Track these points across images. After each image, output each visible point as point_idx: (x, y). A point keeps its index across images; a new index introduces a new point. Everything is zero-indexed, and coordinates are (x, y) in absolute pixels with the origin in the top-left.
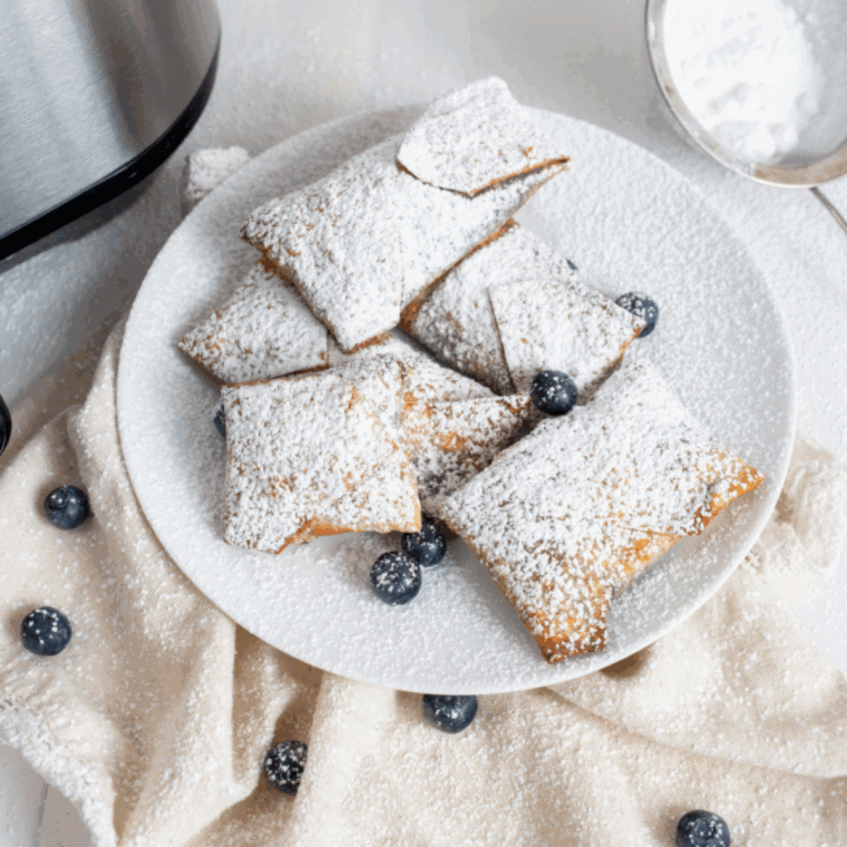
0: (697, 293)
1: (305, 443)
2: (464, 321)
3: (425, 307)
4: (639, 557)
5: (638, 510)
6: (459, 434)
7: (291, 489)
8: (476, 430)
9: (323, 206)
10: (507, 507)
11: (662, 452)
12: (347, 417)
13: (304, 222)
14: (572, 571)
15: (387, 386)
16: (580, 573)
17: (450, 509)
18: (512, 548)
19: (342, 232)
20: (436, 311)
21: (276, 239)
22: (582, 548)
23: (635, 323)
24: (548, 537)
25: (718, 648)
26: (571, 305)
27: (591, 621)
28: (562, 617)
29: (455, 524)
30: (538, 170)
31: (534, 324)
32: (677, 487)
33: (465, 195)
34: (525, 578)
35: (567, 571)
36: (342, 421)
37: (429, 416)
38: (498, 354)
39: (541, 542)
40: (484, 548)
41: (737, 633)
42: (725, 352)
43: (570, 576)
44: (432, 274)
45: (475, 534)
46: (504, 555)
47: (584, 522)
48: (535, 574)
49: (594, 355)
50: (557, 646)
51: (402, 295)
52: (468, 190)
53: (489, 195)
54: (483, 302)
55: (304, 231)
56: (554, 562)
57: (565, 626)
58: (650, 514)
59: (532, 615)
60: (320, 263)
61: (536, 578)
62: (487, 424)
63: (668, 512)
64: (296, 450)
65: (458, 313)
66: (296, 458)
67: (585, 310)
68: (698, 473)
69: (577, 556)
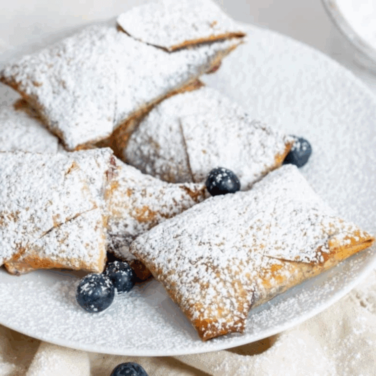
0: (344, 142)
1: (32, 191)
2: (161, 142)
3: (133, 136)
4: (274, 276)
5: (276, 246)
6: (151, 208)
8: (163, 206)
9: (61, 52)
10: (179, 238)
11: (296, 214)
12: (66, 179)
13: (46, 63)
14: (223, 277)
15: (99, 165)
16: (228, 279)
17: (139, 244)
18: (180, 262)
19: (74, 68)
20: (142, 138)
21: (25, 76)
22: (231, 263)
23: (286, 139)
24: (206, 255)
25: (334, 356)
26: (240, 129)
27: (235, 312)
28: (213, 307)
29: (142, 253)
30: (221, 39)
31: (212, 139)
32: (305, 234)
33: (165, 49)
34: (188, 281)
35: (219, 277)
36: (61, 181)
37: (129, 195)
38: (185, 163)
39: (202, 258)
40: (161, 265)
41: (348, 343)
42: (361, 177)
43: (221, 280)
44: (138, 103)
45: (155, 257)
46: (175, 267)
47: (235, 248)
48: (195, 278)
49: (255, 161)
50: (209, 325)
51: (115, 115)
52: (167, 46)
53: (183, 53)
54: (175, 127)
55: (46, 68)
56: (210, 270)
57: (215, 313)
58: (284, 249)
59: (191, 306)
60: (56, 90)
61: (196, 280)
62: (172, 202)
63: (297, 248)
65: (157, 136)
67: (251, 131)
68: (322, 227)
69: (227, 268)
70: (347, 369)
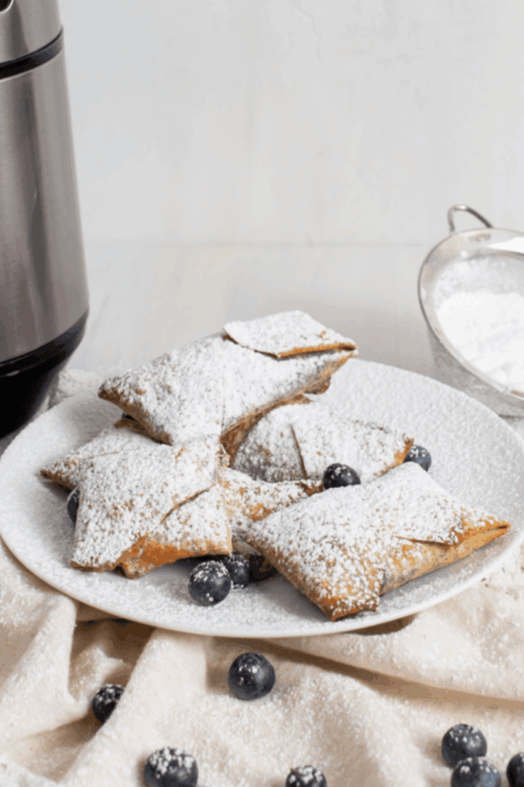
0: (464, 454)
1: (143, 478)
2: (272, 449)
3: (242, 448)
4: (404, 556)
5: (405, 527)
6: (265, 506)
7: (130, 509)
8: (279, 504)
9: (166, 361)
10: (300, 521)
11: (424, 500)
12: (177, 462)
13: (150, 372)
14: (350, 554)
15: (209, 447)
16: (356, 556)
17: (255, 531)
18: (302, 542)
19: (179, 374)
20: (251, 448)
21: (127, 386)
22: (358, 542)
23: (405, 437)
24: (331, 533)
25: (478, 642)
26: (356, 431)
27: (366, 591)
28: (342, 585)
29: (259, 540)
30: (329, 350)
31: (327, 441)
32: (436, 516)
33: (273, 356)
34: (313, 560)
35: (346, 554)
36: (173, 464)
37: (242, 493)
38: (298, 467)
39: (326, 537)
40: (281, 548)
41: (492, 628)
42: (486, 482)
43: (349, 558)
44: (247, 408)
45: (274, 540)
46: (297, 548)
47: (361, 529)
48: (320, 556)
49: (374, 460)
50: (338, 602)
51: (223, 419)
52: (276, 352)
53: (292, 362)
54: (287, 432)
55: (150, 376)
56: (336, 548)
57: (344, 591)
58: (414, 530)
59: (318, 584)
60: (160, 396)
61: (321, 558)
62: (288, 499)
63: (428, 529)
64: (136, 483)
65: (268, 443)
66: (135, 488)
67: (367, 432)
68: (453, 510)
69: (355, 546)
70: (494, 653)
